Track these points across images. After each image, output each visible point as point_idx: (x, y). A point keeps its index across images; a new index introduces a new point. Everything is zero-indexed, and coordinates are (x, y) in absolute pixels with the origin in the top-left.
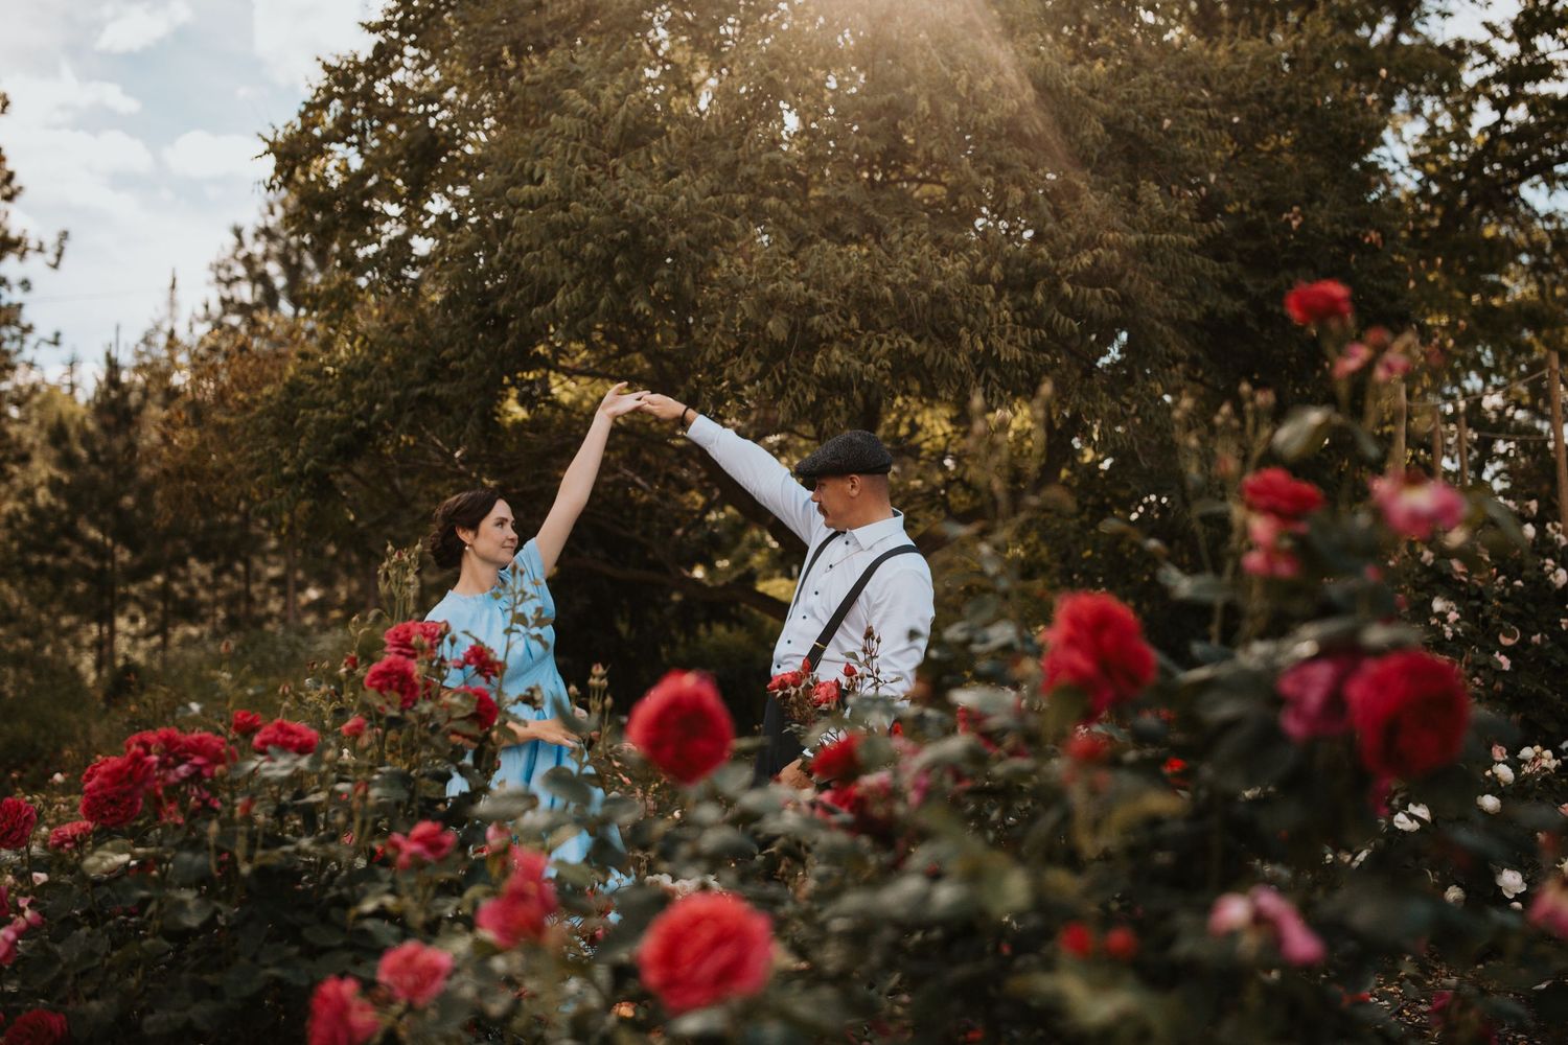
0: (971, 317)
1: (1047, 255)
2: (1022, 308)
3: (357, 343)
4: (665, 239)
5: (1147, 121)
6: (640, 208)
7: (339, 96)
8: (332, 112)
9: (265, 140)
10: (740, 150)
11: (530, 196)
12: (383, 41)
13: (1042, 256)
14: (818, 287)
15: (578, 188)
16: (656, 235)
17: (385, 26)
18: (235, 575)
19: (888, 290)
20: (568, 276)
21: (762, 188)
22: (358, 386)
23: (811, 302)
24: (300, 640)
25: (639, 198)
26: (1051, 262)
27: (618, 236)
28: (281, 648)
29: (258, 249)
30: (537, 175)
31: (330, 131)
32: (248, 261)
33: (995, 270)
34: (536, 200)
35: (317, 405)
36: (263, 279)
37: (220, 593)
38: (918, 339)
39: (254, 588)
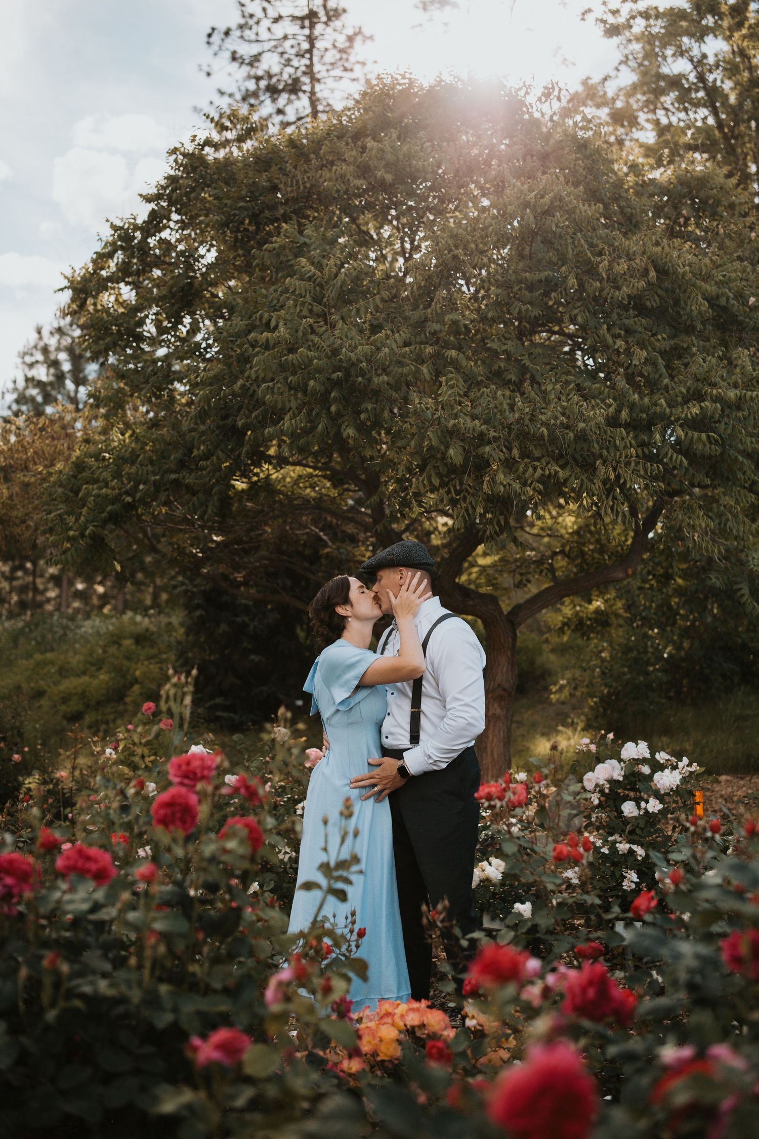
0: (605, 452)
1: (665, 405)
2: (642, 444)
3: (127, 435)
4: (370, 380)
5: (736, 298)
6: (352, 355)
7: (122, 248)
8: (115, 260)
9: (66, 277)
10: (429, 310)
11: (267, 340)
12: (156, 208)
13: (661, 405)
14: (487, 422)
15: (304, 334)
16: (363, 376)
17: (157, 198)
18: (26, 571)
19: (544, 430)
20: (294, 404)
21: (445, 341)
22: (127, 469)
23: (482, 434)
24: (70, 623)
25: (353, 348)
26: (668, 410)
27: (334, 376)
28: (56, 629)
29: (53, 342)
30: (273, 324)
31: (113, 273)
32: (45, 350)
33: (624, 414)
34: (272, 343)
35: (96, 481)
36: (55, 364)
37: (15, 583)
38: (562, 467)
39: (39, 581)
